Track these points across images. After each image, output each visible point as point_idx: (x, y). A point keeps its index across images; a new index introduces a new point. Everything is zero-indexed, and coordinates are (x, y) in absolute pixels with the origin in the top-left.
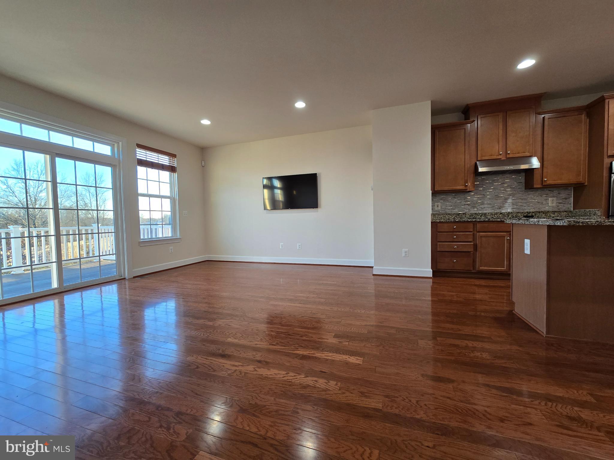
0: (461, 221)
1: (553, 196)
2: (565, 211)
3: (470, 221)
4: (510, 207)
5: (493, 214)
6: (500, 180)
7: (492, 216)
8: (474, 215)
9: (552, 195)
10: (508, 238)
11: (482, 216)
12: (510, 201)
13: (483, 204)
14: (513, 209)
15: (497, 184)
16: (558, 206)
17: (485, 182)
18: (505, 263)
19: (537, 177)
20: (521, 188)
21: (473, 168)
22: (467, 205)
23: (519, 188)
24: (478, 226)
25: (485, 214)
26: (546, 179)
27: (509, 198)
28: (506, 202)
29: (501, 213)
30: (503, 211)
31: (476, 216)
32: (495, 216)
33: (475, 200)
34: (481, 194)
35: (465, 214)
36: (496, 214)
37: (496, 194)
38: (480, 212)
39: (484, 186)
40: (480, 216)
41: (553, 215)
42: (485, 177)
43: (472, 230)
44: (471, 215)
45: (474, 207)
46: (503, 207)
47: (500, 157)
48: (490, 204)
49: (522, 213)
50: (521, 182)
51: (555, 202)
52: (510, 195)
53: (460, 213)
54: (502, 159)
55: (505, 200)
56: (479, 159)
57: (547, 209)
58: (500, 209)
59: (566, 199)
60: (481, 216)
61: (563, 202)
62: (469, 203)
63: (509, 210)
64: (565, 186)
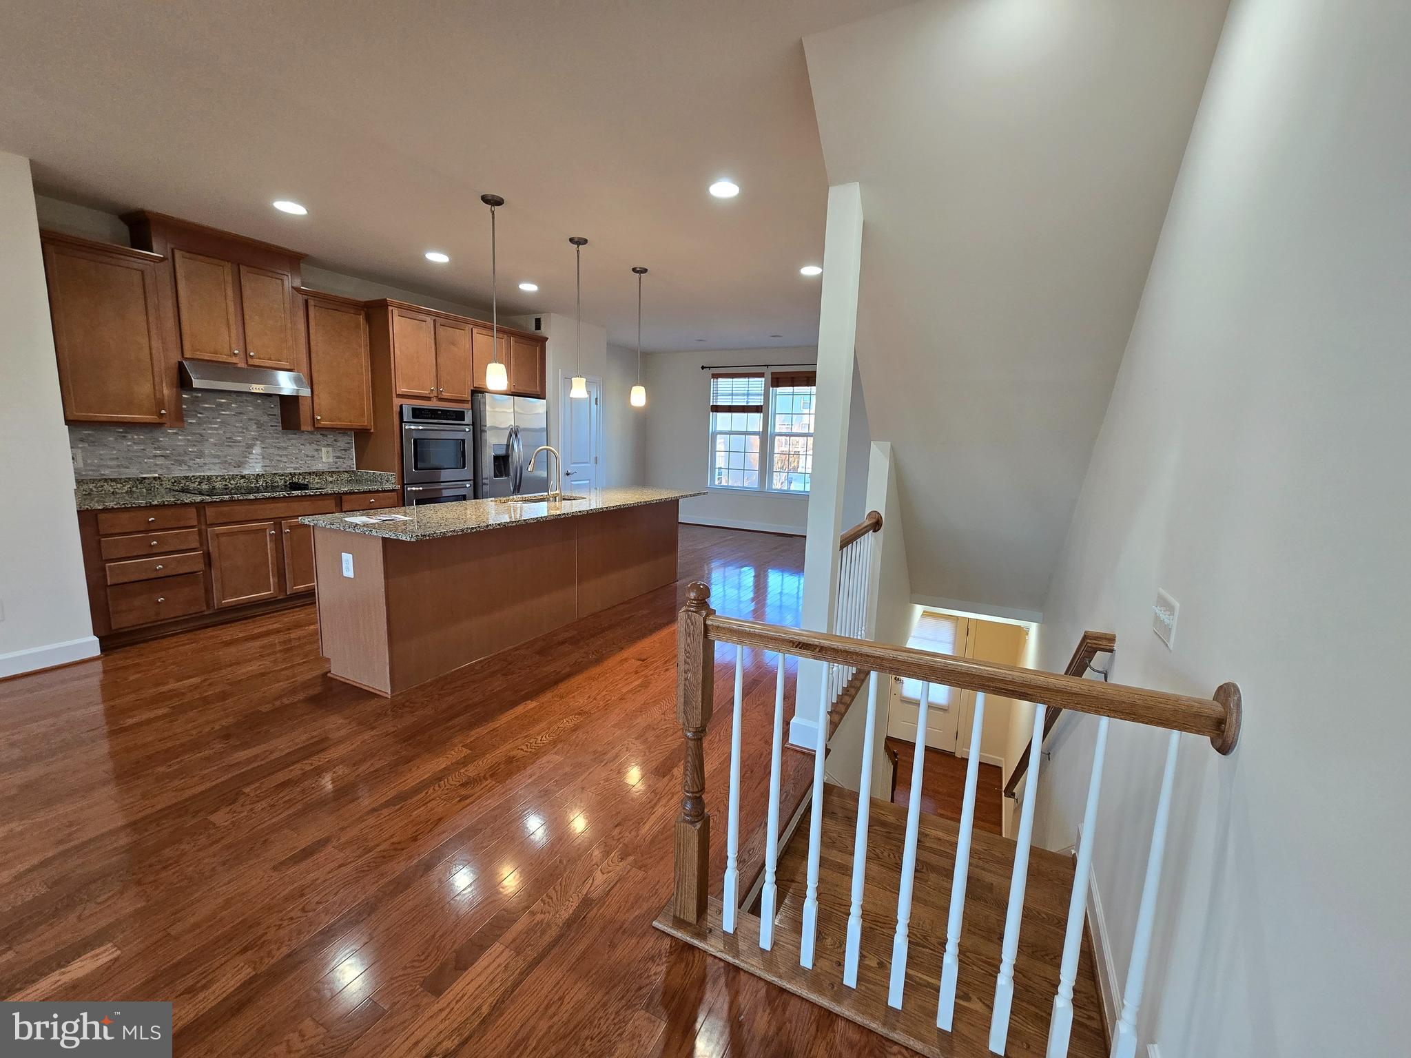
0: (166, 503)
1: (328, 445)
2: (346, 472)
3: (188, 504)
4: (260, 463)
5: (227, 477)
6: (233, 405)
7: (224, 483)
8: (183, 481)
9: (325, 442)
10: (273, 532)
11: (202, 483)
12: (257, 450)
13: (200, 455)
14: (265, 466)
15: (227, 413)
16: (336, 463)
17: (201, 405)
18: (271, 580)
19: (305, 410)
20: (276, 426)
21: (174, 372)
22: (162, 456)
23: (272, 426)
24: (210, 512)
25: (209, 479)
26: (319, 418)
27: (255, 445)
28: (249, 454)
29: (243, 477)
30: (245, 472)
31: (187, 483)
32: (232, 482)
33: (180, 446)
34: (194, 434)
35: (159, 478)
36: (233, 477)
37: (228, 435)
38: (198, 474)
39: (199, 415)
40: (197, 483)
41: (331, 479)
42: (200, 395)
43: (195, 523)
44: (175, 481)
45: (180, 463)
46: (246, 462)
47: (234, 360)
48: (218, 457)
49: (282, 475)
50: (275, 415)
51: (331, 455)
52: (257, 439)
53: (145, 478)
54: (239, 366)
55: (247, 448)
56: (187, 355)
57: (319, 467)
58: (239, 467)
59: (345, 450)
60: (200, 483)
61: (343, 456)
62: (168, 452)
63: (258, 470)
64: (343, 431)
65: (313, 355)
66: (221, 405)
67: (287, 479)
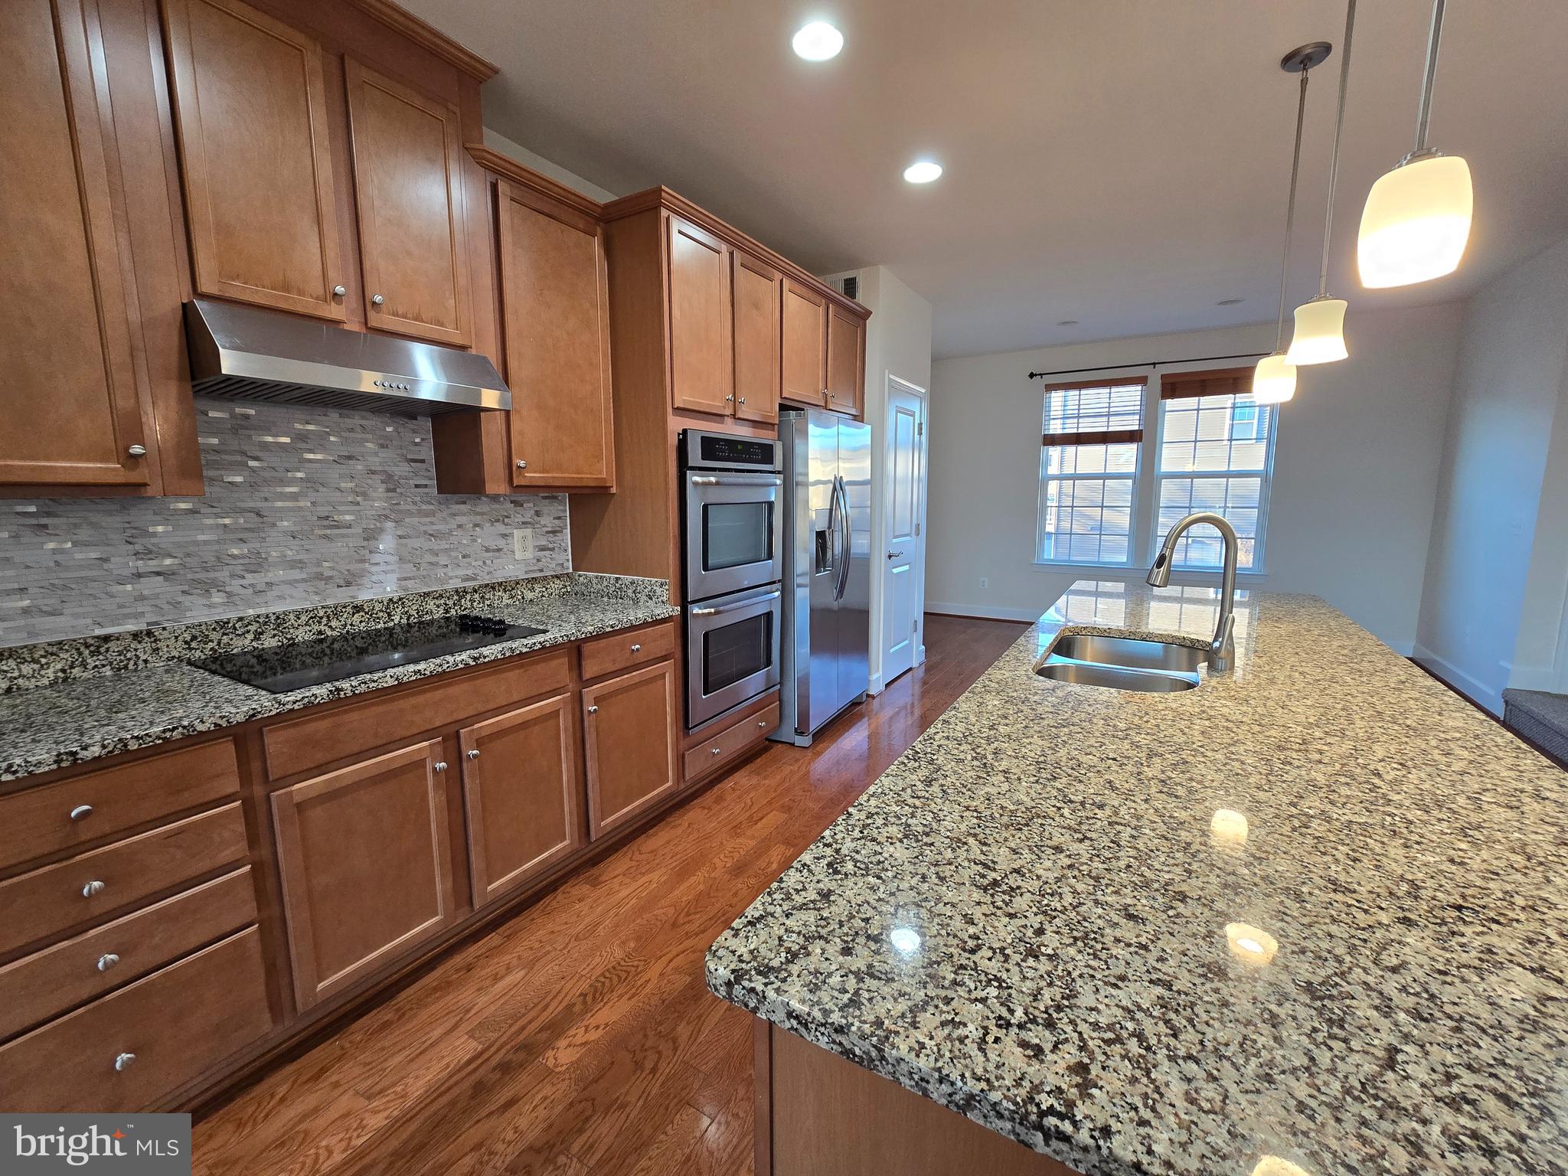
0: (133, 746)
1: (523, 523)
2: (557, 577)
3: (209, 732)
4: (393, 571)
5: (321, 613)
6: (332, 439)
7: (316, 628)
8: (214, 636)
9: (519, 519)
10: (443, 764)
11: (261, 633)
12: (386, 544)
13: (256, 563)
14: (405, 579)
15: (319, 457)
16: (539, 560)
17: (256, 438)
18: (439, 887)
19: (490, 440)
20: (426, 486)
21: (171, 340)
22: (158, 574)
23: (417, 486)
24: (275, 742)
25: (280, 620)
26: (522, 463)
27: (382, 530)
28: (371, 552)
29: (358, 609)
30: (364, 596)
31: (225, 639)
32: (334, 624)
33: (205, 542)
34: (243, 511)
35: (149, 633)
36: (336, 612)
37: (323, 511)
38: (251, 612)
39: (252, 463)
40: (250, 636)
41: (529, 595)
42: (252, 412)
43: (232, 785)
44: (194, 638)
45: (207, 587)
46: (361, 574)
47: (334, 311)
48: (297, 564)
50: (423, 461)
51: (530, 543)
52: (386, 517)
53: (106, 639)
54: (346, 327)
55: (365, 539)
56: (206, 285)
57: (509, 570)
58: (348, 584)
59: (554, 532)
60: (258, 636)
61: (551, 546)
62: (168, 561)
63: (390, 589)
64: (548, 491)
65: (508, 317)
66: (302, 437)
67: (450, 603)
